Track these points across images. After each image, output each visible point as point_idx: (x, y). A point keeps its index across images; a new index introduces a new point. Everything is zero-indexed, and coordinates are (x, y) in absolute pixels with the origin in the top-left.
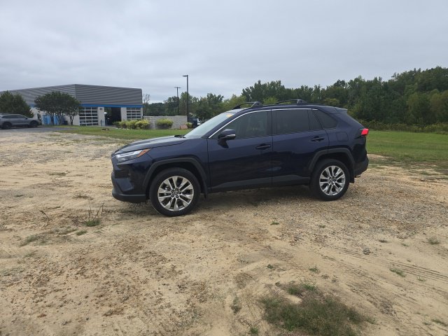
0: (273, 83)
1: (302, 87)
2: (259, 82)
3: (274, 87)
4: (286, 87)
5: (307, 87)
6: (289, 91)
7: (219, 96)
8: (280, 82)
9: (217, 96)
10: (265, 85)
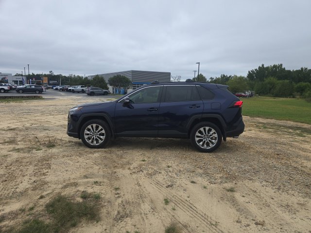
0: (275, 66)
1: (302, 69)
2: (263, 65)
3: (276, 69)
4: (286, 69)
5: (307, 69)
6: (289, 71)
7: (230, 76)
8: (281, 65)
9: (228, 76)
10: (268, 68)
